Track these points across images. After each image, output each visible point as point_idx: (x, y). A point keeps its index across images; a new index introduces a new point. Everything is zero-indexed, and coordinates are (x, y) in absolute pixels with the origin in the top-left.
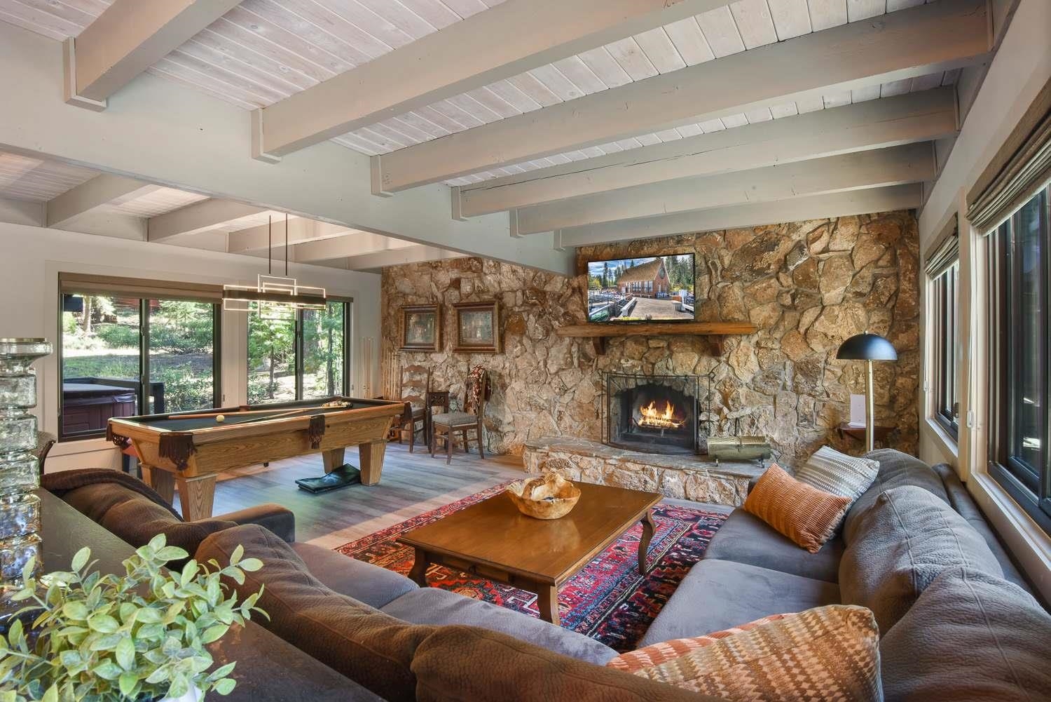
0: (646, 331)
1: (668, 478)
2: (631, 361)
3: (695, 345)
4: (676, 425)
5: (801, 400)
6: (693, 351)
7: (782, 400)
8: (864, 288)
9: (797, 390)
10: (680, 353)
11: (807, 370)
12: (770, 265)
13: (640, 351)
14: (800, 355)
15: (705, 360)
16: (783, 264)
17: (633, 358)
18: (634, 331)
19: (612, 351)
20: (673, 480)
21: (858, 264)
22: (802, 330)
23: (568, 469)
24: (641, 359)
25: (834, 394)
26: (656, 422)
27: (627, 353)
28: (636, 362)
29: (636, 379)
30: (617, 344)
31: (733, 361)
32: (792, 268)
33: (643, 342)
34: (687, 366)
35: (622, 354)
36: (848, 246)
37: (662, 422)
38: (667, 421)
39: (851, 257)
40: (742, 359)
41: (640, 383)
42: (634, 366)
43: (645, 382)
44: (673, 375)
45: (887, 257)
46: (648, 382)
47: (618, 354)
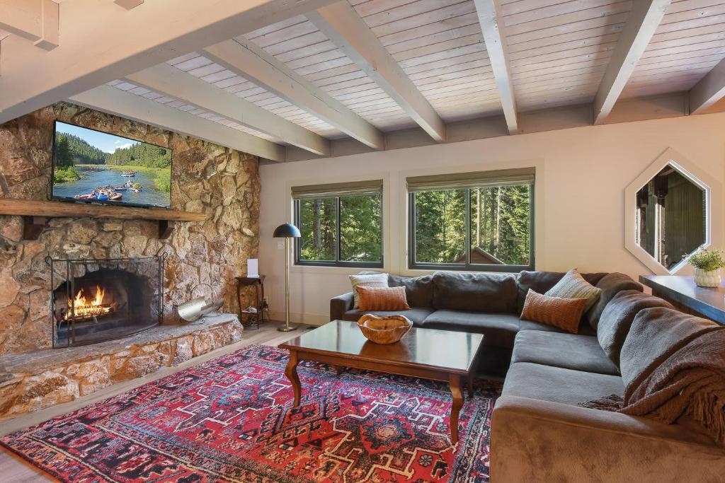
0: (122, 213)
1: (181, 345)
2: (78, 247)
3: (144, 229)
4: (107, 310)
5: (213, 267)
6: (142, 234)
7: (203, 269)
8: (241, 198)
9: (211, 262)
10: (132, 236)
11: (217, 246)
12: (198, 172)
13: (90, 235)
14: (211, 237)
15: (153, 243)
16: (205, 173)
17: (79, 243)
18: (109, 213)
19: (49, 235)
20: (183, 346)
21: (239, 183)
22: (215, 221)
23: (63, 387)
24: (89, 244)
25: (230, 261)
26: (85, 311)
27: (71, 237)
28: (84, 248)
29: (85, 265)
30: (59, 226)
31: (175, 243)
32: (208, 177)
33: (93, 224)
34: (138, 248)
35: (64, 238)
36: (234, 171)
37: (92, 309)
38: (98, 307)
39: (235, 178)
40: (181, 241)
41: (91, 269)
42: (81, 251)
43: (97, 268)
44: (126, 257)
45: (249, 182)
46: (100, 267)
47: (59, 238)
